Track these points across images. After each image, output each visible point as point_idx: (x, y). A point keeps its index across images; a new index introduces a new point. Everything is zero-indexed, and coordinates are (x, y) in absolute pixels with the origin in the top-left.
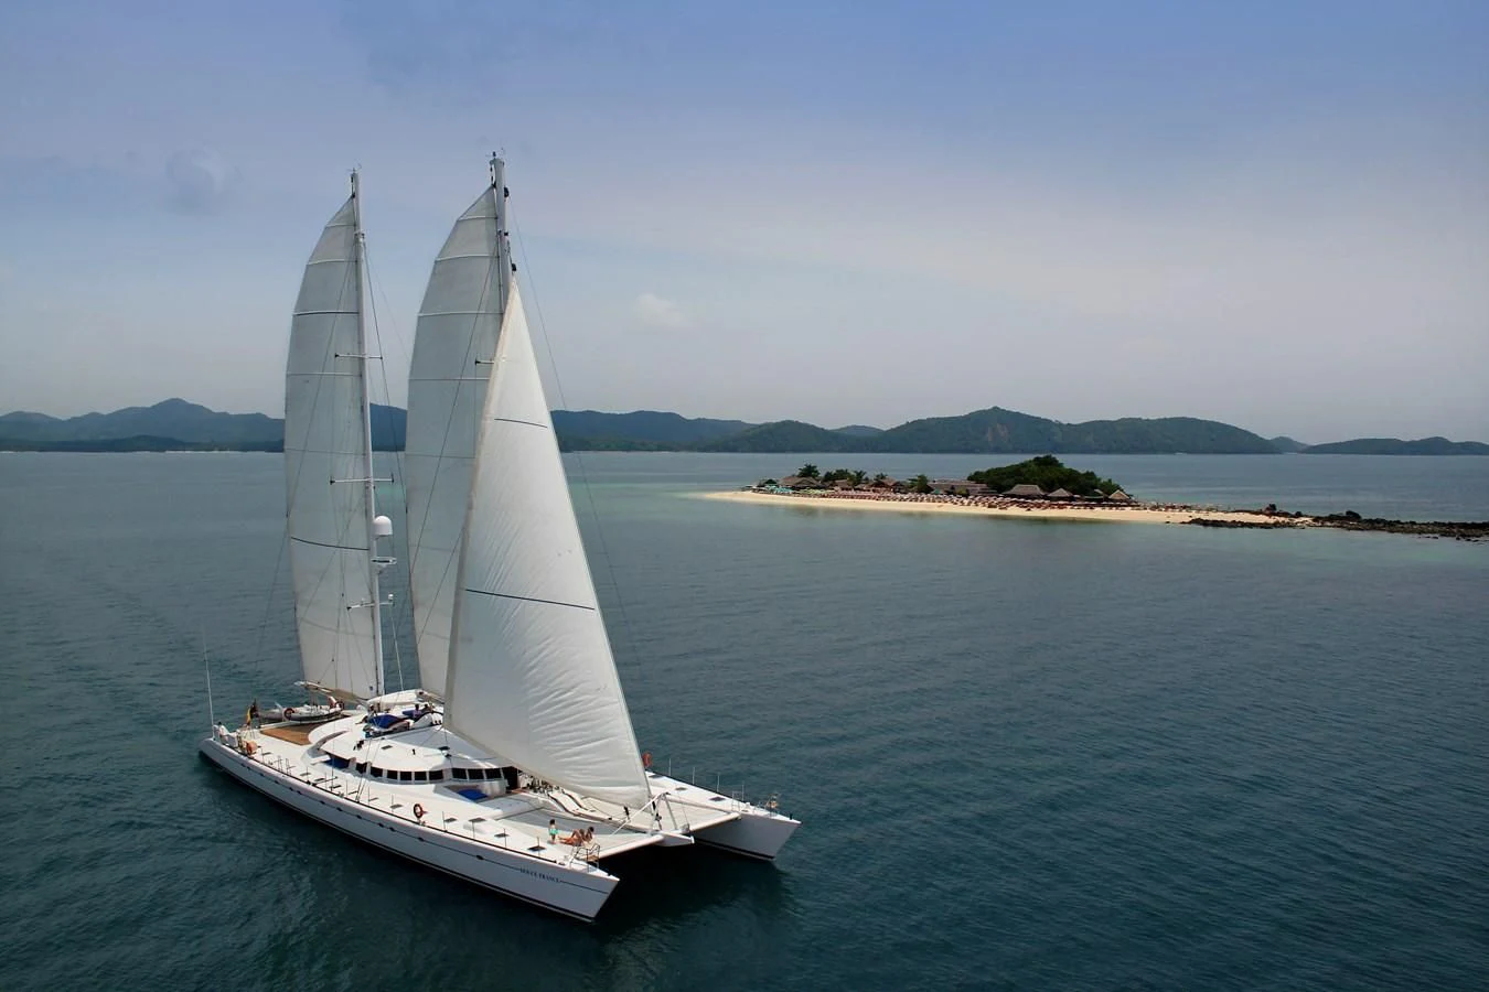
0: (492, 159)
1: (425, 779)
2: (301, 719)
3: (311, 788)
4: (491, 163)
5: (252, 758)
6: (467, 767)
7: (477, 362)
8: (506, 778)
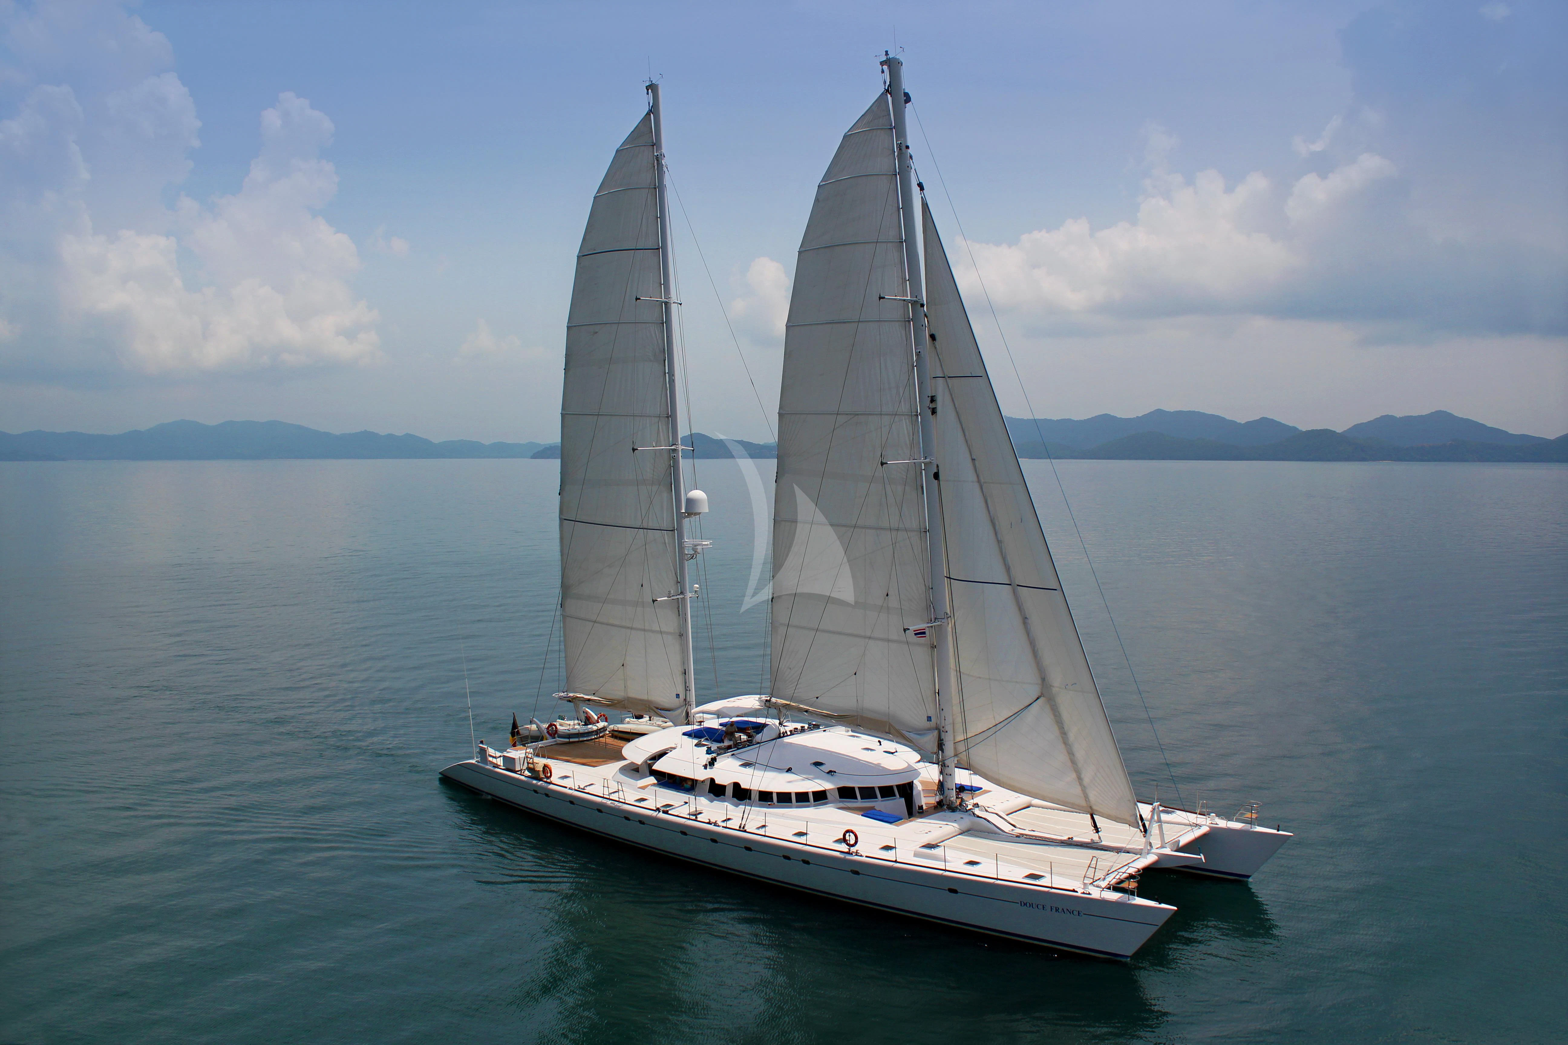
0: (884, 58)
1: (808, 801)
2: (570, 736)
3: (661, 815)
4: (882, 63)
5: (551, 783)
6: (856, 785)
7: (881, 298)
8: (901, 796)
